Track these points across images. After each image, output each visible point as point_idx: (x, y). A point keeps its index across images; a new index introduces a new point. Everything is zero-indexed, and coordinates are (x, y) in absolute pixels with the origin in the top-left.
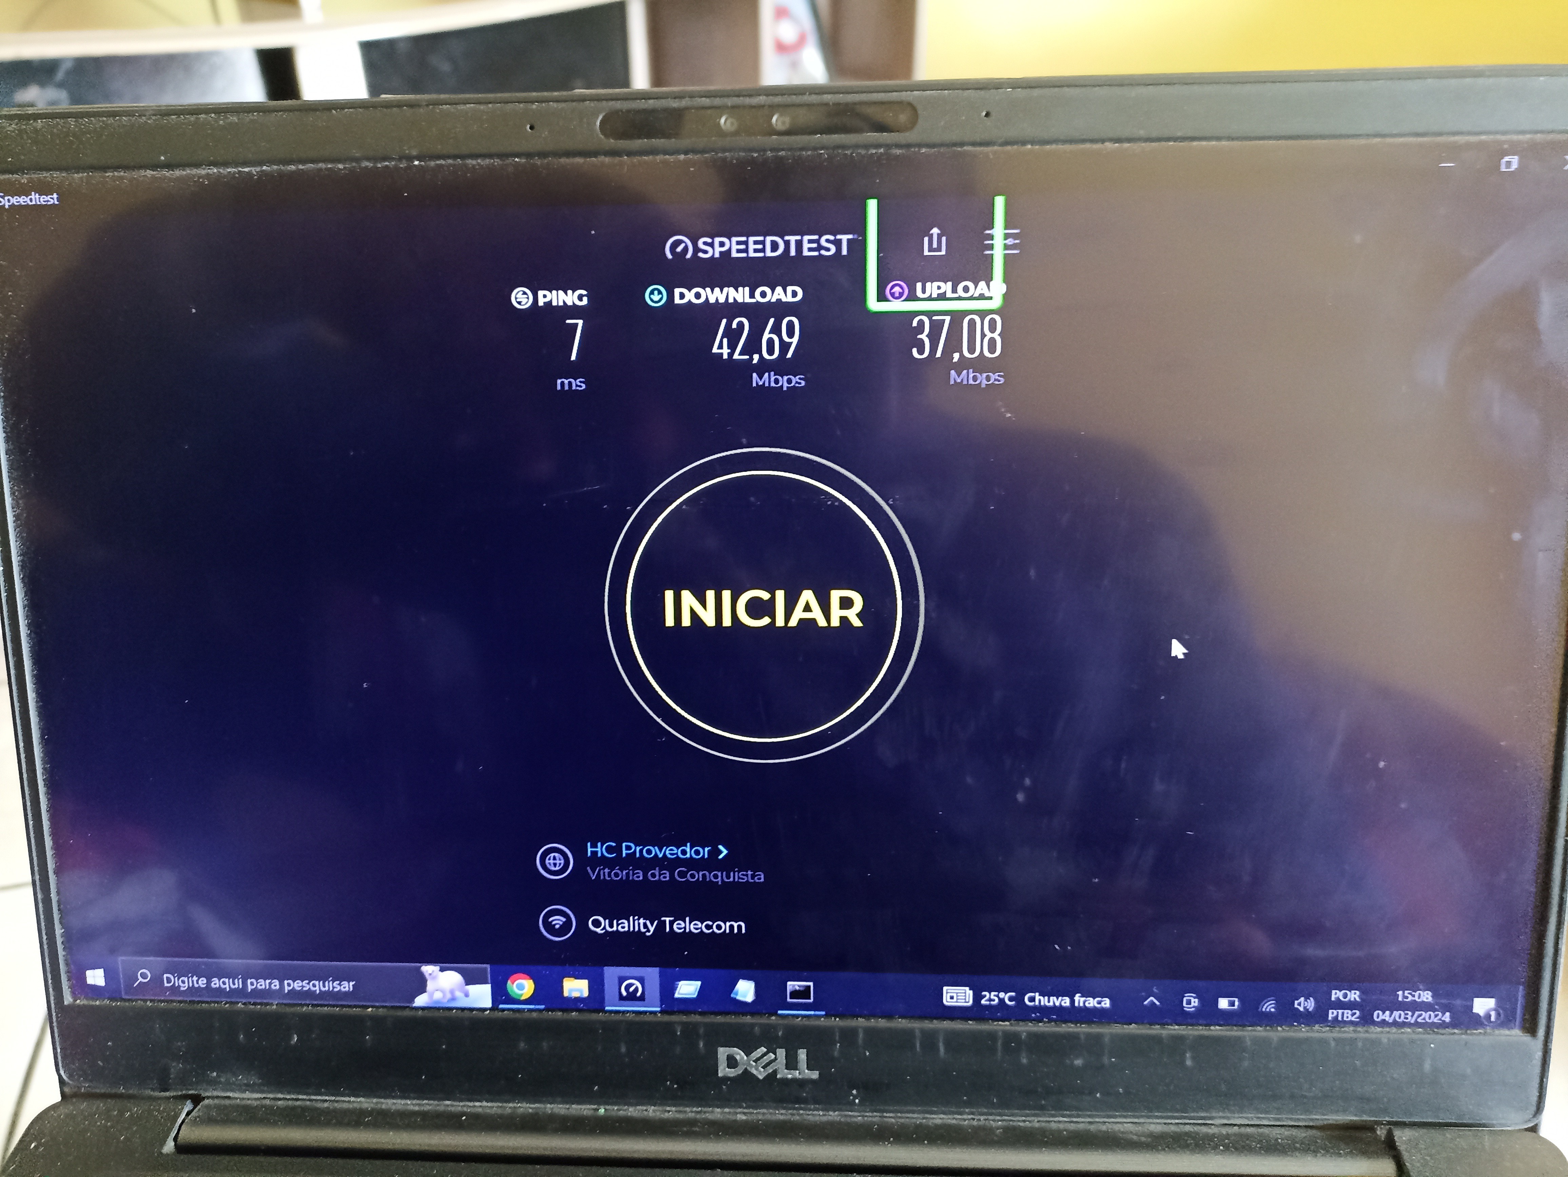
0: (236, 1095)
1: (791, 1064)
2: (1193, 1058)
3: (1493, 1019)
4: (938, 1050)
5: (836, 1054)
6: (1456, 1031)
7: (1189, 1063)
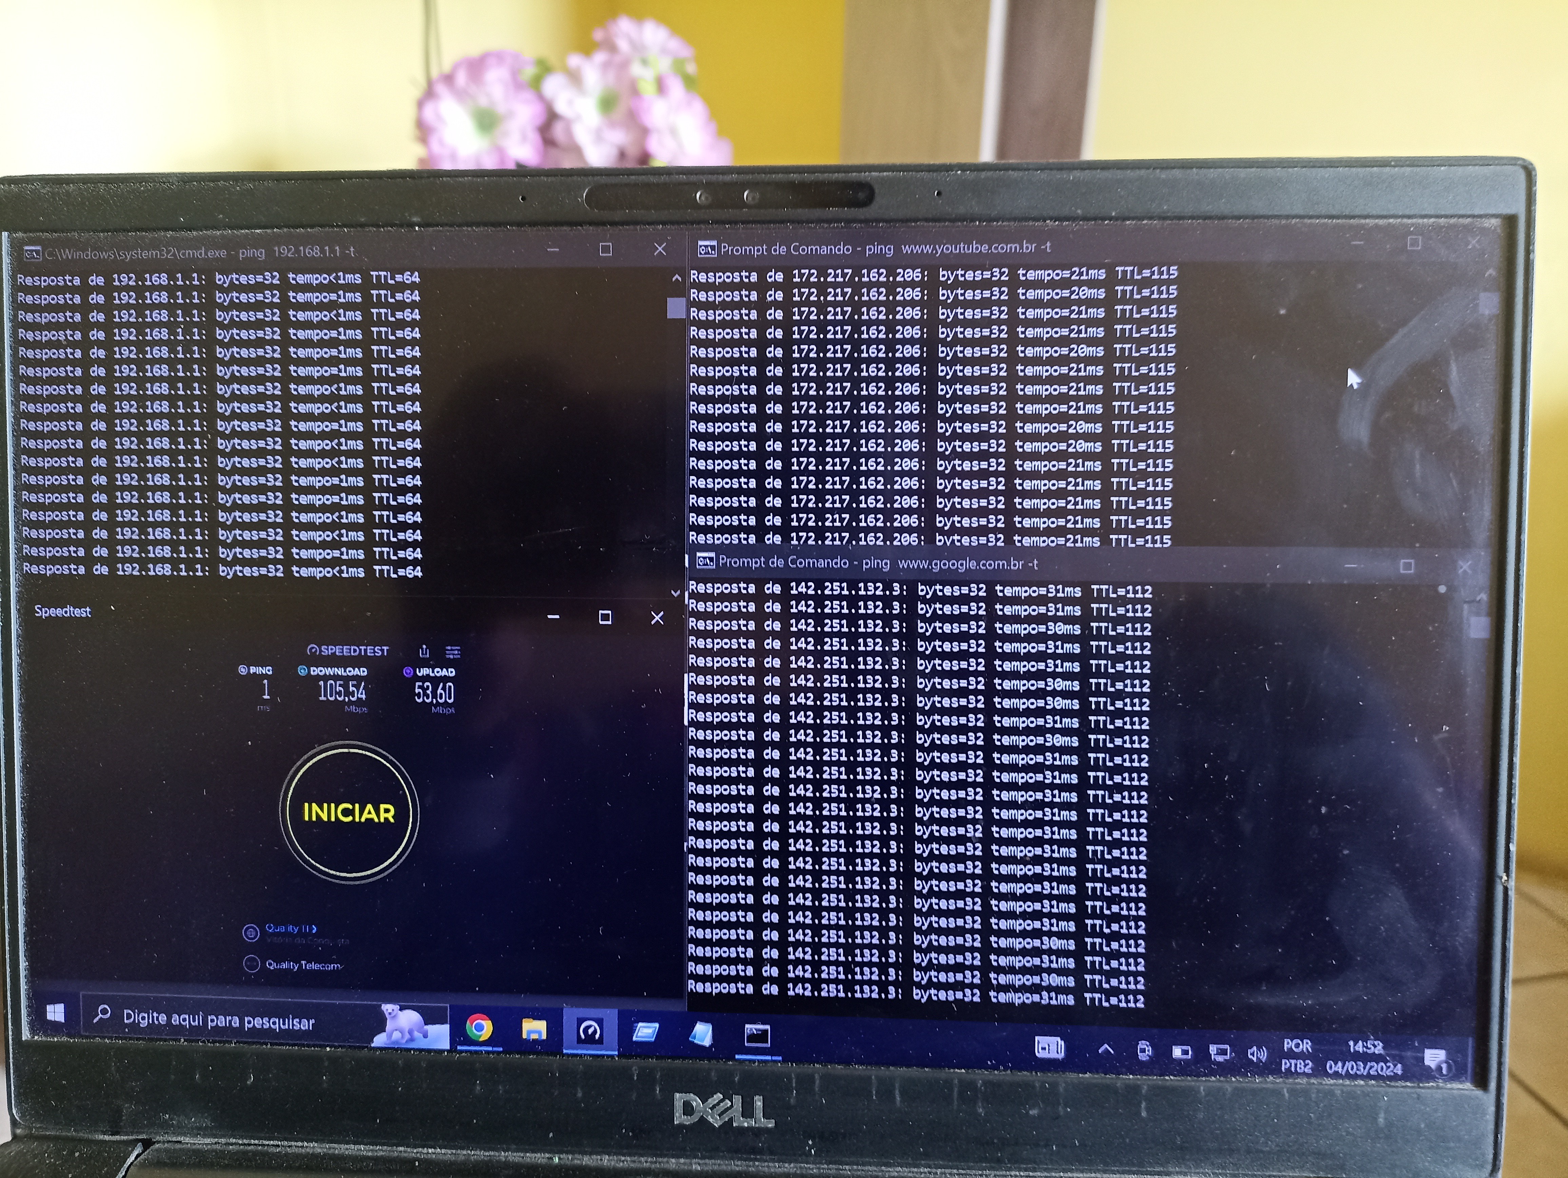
0: (187, 1140)
1: (748, 1111)
2: (1148, 1109)
3: (1444, 1072)
4: (895, 1098)
5: (792, 1101)
6: (1409, 1084)
7: (1144, 1114)
